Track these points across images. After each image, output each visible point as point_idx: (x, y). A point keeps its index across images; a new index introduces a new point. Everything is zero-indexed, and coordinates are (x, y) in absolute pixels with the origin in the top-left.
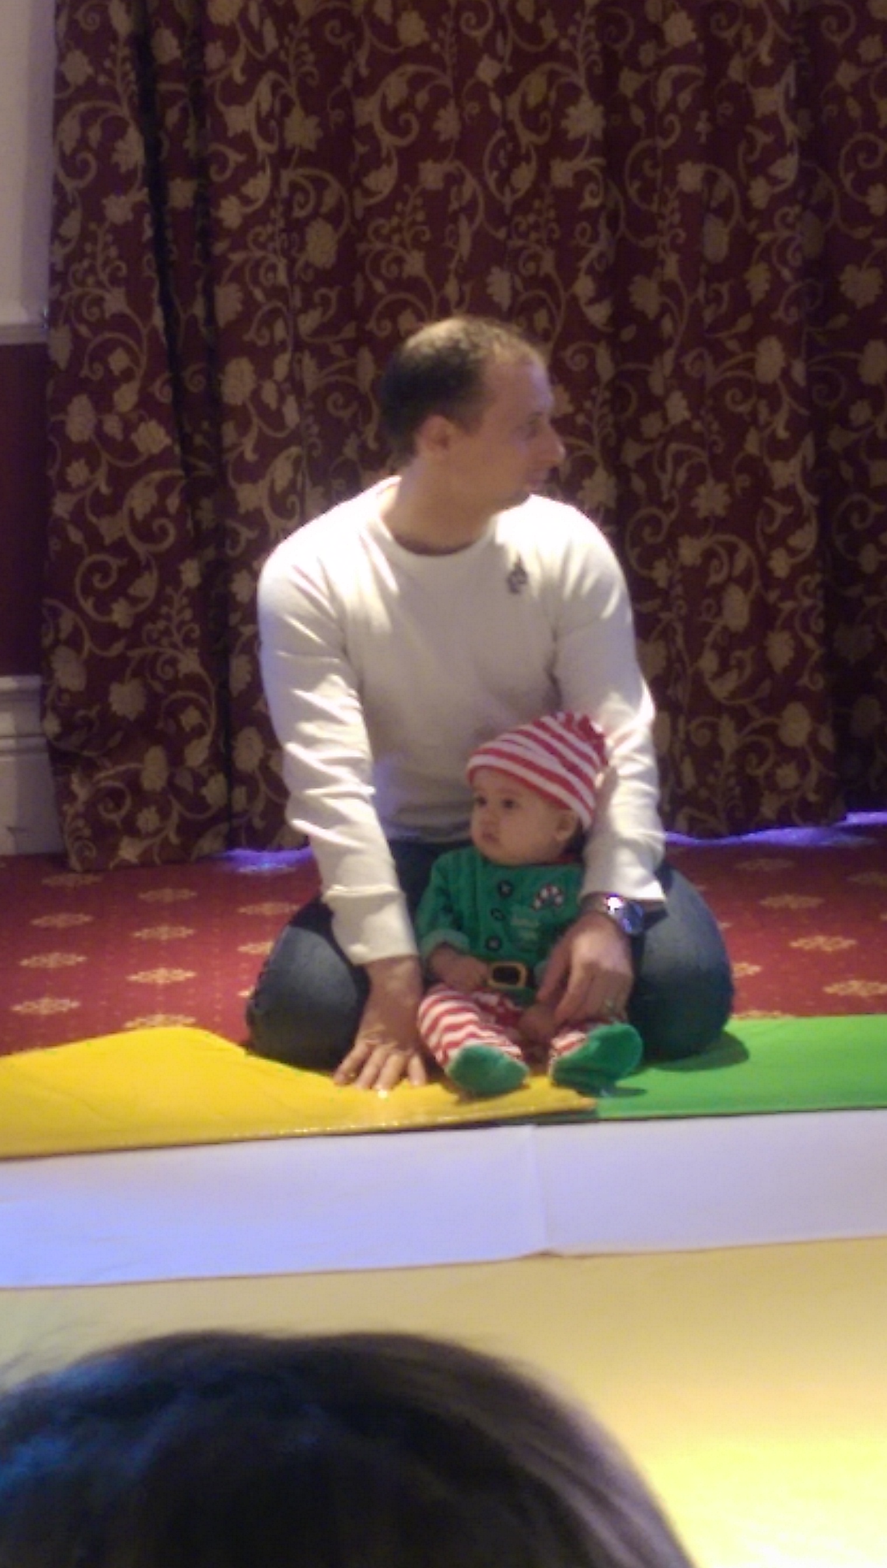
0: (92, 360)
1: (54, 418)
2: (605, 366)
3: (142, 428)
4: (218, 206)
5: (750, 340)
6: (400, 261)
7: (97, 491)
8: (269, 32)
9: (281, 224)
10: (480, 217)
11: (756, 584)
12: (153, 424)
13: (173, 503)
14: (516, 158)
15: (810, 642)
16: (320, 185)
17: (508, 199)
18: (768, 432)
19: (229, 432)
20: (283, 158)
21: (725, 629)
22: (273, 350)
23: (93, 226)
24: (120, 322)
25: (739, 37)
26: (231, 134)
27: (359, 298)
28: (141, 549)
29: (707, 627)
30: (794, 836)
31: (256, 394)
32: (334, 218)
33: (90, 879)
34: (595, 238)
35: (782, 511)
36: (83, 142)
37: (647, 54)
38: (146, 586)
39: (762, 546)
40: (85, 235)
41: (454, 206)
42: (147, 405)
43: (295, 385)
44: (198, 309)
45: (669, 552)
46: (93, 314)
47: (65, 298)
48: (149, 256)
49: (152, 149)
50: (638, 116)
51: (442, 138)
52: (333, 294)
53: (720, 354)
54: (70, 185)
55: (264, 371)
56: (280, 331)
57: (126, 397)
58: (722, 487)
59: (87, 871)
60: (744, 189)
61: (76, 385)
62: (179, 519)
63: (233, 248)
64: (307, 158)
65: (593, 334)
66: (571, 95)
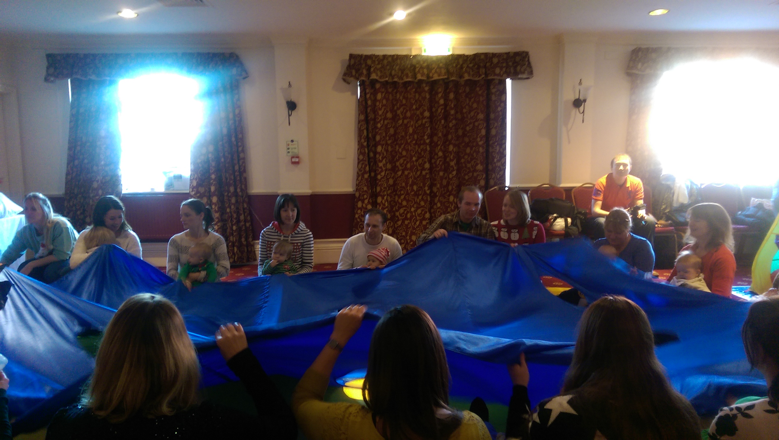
0: (362, 196)
1: (356, 204)
2: (429, 199)
4: (378, 176)
5: (449, 196)
6: (401, 184)
8: (385, 153)
9: (386, 178)
10: (413, 178)
14: (418, 171)
16: (391, 174)
17: (416, 176)
20: (386, 170)
22: (384, 196)
23: (362, 178)
24: (366, 191)
25: (448, 155)
26: (379, 167)
27: (396, 188)
31: (382, 201)
32: (393, 178)
34: (428, 181)
36: (361, 168)
37: (436, 157)
40: (361, 180)
41: (409, 177)
42: (369, 202)
43: (387, 200)
44: (375, 190)
46: (362, 190)
47: (358, 188)
48: (369, 183)
50: (434, 165)
51: (408, 168)
52: (392, 188)
53: (445, 198)
54: (359, 172)
55: (383, 198)
56: (385, 193)
60: (448, 176)
61: (359, 200)
63: (379, 182)
65: (428, 194)
66: (425, 162)
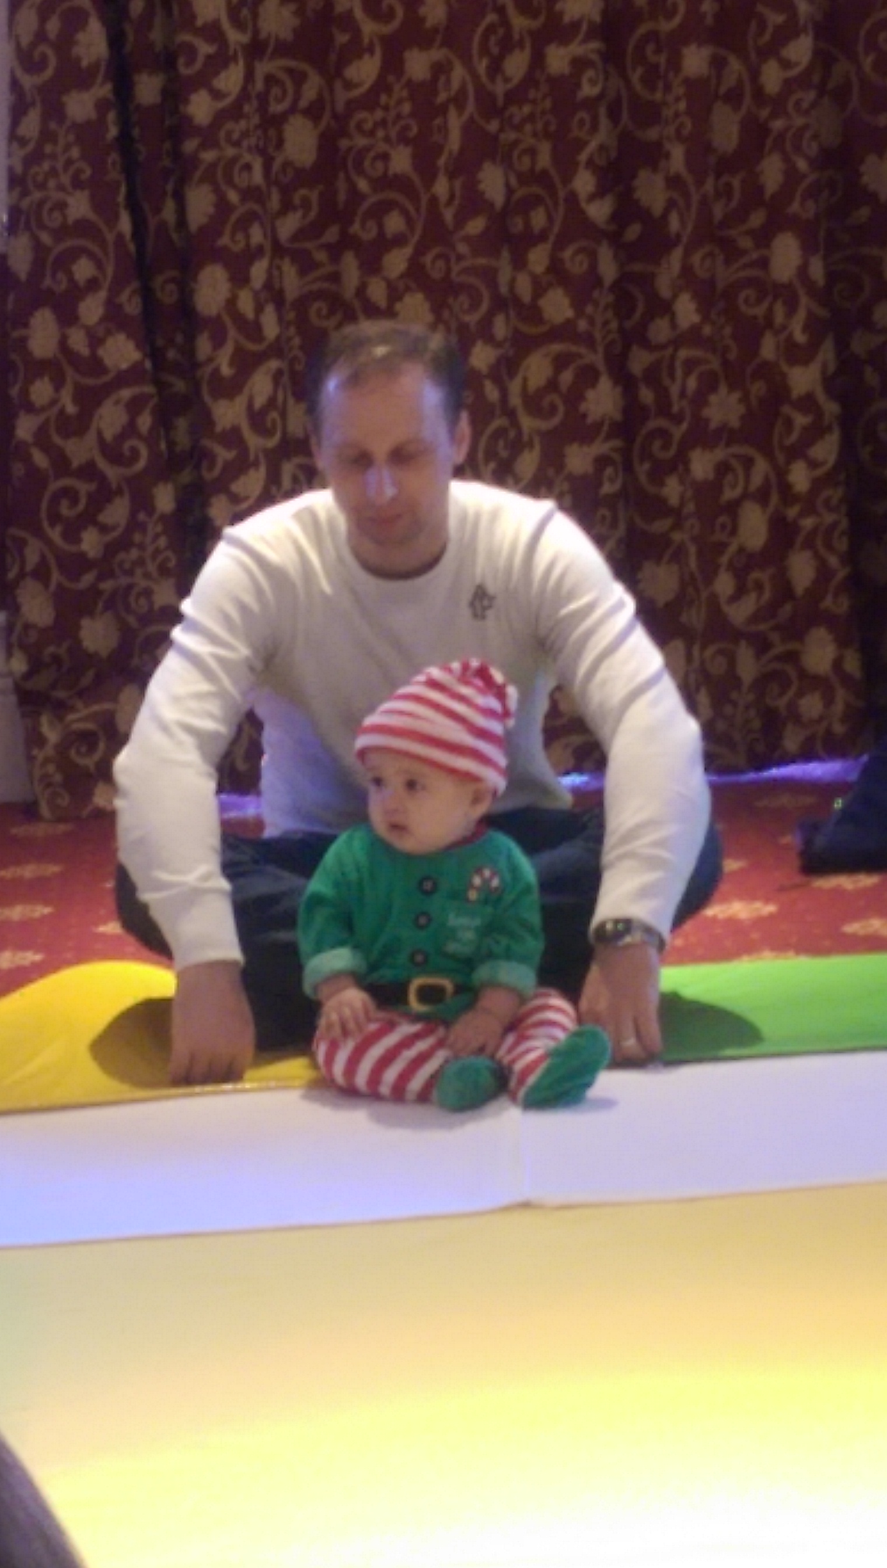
0: (57, 269)
1: (16, 334)
2: (608, 267)
3: (110, 342)
4: (186, 101)
5: (764, 237)
6: (385, 157)
7: (62, 412)
9: (256, 120)
10: (471, 107)
11: (775, 499)
12: (121, 338)
13: (145, 421)
14: (508, 45)
15: (833, 561)
16: (299, 79)
17: (500, 89)
18: (783, 336)
19: (203, 346)
20: (256, 49)
21: (741, 550)
22: (252, 254)
23: (53, 125)
24: (83, 227)
27: (342, 197)
28: (112, 473)
29: (721, 547)
30: (818, 770)
31: (231, 303)
32: (314, 112)
33: (62, 828)
34: (594, 128)
35: (801, 420)
36: (41, 36)
38: (117, 513)
39: (781, 458)
40: (47, 136)
41: (442, 97)
43: (273, 293)
44: (169, 212)
45: (681, 468)
46: (55, 220)
47: (25, 203)
48: (114, 157)
49: (116, 40)
51: (429, 23)
52: (314, 196)
53: (731, 252)
54: (28, 81)
55: (239, 278)
56: (257, 235)
57: (91, 310)
58: (736, 396)
59: (60, 820)
60: (755, 74)
61: (38, 298)
62: (151, 441)
63: (204, 146)
64: (283, 49)
65: (594, 233)
